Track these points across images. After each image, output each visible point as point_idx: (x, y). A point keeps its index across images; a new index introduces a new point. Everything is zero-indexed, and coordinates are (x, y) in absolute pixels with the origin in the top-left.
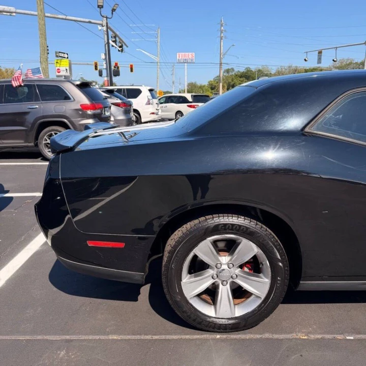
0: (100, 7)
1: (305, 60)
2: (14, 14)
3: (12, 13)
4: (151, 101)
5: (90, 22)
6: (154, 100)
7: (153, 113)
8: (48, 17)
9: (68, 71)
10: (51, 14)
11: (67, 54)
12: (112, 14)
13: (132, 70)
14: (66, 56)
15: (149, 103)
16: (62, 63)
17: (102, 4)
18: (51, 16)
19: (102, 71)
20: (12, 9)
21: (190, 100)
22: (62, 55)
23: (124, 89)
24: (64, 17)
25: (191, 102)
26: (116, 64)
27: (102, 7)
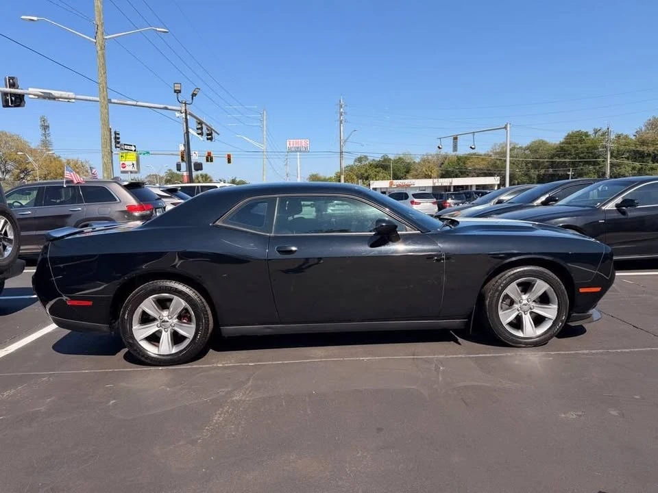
0: (178, 92)
1: (439, 147)
2: (73, 100)
3: (70, 99)
5: (166, 108)
8: (114, 103)
9: (135, 166)
10: (118, 99)
11: (135, 146)
12: (192, 99)
13: (229, 161)
14: (133, 148)
16: (128, 157)
17: (179, 89)
18: (119, 102)
19: (180, 165)
20: (71, 95)
22: (128, 147)
23: (198, 187)
24: (134, 103)
26: (209, 154)
27: (180, 91)
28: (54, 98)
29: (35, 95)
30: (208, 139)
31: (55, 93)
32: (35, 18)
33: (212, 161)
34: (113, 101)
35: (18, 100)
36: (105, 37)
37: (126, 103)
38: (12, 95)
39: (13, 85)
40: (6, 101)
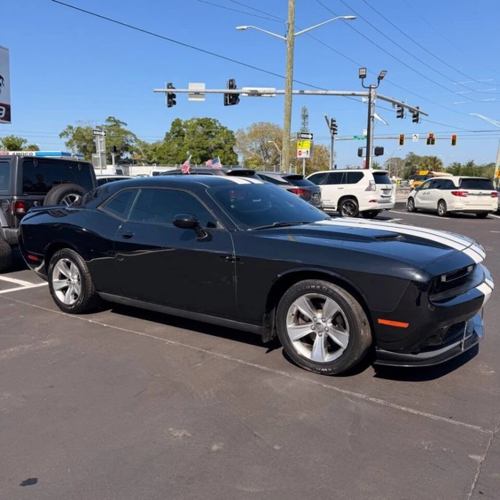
0: (363, 77)
2: (274, 95)
3: (272, 94)
4: (373, 187)
5: (353, 95)
6: (377, 185)
7: (374, 201)
8: (307, 94)
9: (309, 153)
10: (311, 90)
11: (312, 135)
12: (379, 82)
13: (454, 143)
14: (310, 136)
15: (369, 189)
16: (304, 145)
17: (364, 74)
18: (311, 92)
19: (362, 150)
20: (273, 90)
21: (457, 184)
22: (305, 136)
23: (345, 173)
24: (324, 92)
25: (457, 188)
26: (431, 136)
27: (365, 76)
28: (260, 95)
29: (246, 93)
30: (414, 121)
31: (260, 90)
32: (245, 27)
33: (433, 143)
34: (306, 92)
35: (234, 99)
36: (296, 34)
37: (316, 92)
38: (230, 94)
39: (231, 87)
40: (226, 101)
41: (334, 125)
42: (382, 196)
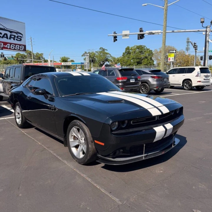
0: (202, 22)
3: (159, 33)
4: (199, 75)
5: (199, 31)
6: (201, 74)
7: (200, 82)
12: (211, 24)
14: (175, 51)
15: (197, 76)
16: (171, 55)
17: (203, 21)
19: (202, 57)
20: (159, 31)
22: (172, 51)
24: (184, 31)
27: (203, 22)
28: (153, 34)
29: (147, 34)
31: (153, 32)
32: (146, 4)
34: (175, 31)
35: (142, 36)
36: (168, 5)
37: (180, 31)
38: (140, 35)
39: (141, 31)
40: (138, 37)
41: (196, 46)
42: (204, 79)
